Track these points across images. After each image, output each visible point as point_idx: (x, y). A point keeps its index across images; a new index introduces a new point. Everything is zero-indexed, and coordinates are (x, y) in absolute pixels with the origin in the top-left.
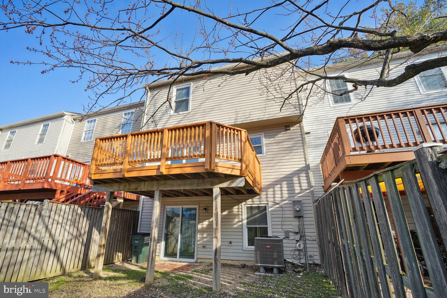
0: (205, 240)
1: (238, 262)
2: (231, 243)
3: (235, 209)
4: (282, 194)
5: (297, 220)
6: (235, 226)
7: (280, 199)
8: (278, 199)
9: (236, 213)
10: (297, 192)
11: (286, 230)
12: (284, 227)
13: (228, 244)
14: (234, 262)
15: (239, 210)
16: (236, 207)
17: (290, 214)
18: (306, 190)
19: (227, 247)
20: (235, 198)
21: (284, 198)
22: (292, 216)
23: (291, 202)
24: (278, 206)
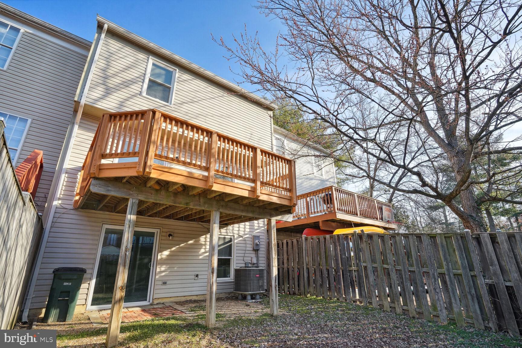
0: (163, 274)
1: (203, 296)
2: (197, 276)
3: (202, 239)
4: (245, 228)
5: (254, 252)
6: (201, 257)
7: (243, 233)
8: (242, 233)
9: (203, 243)
10: (256, 228)
11: (246, 261)
12: (245, 259)
13: (193, 277)
14: (199, 296)
15: (206, 240)
16: (204, 236)
17: (250, 247)
18: (262, 227)
19: (193, 281)
20: (205, 226)
21: (246, 232)
22: (251, 249)
23: (251, 236)
24: (241, 239)
